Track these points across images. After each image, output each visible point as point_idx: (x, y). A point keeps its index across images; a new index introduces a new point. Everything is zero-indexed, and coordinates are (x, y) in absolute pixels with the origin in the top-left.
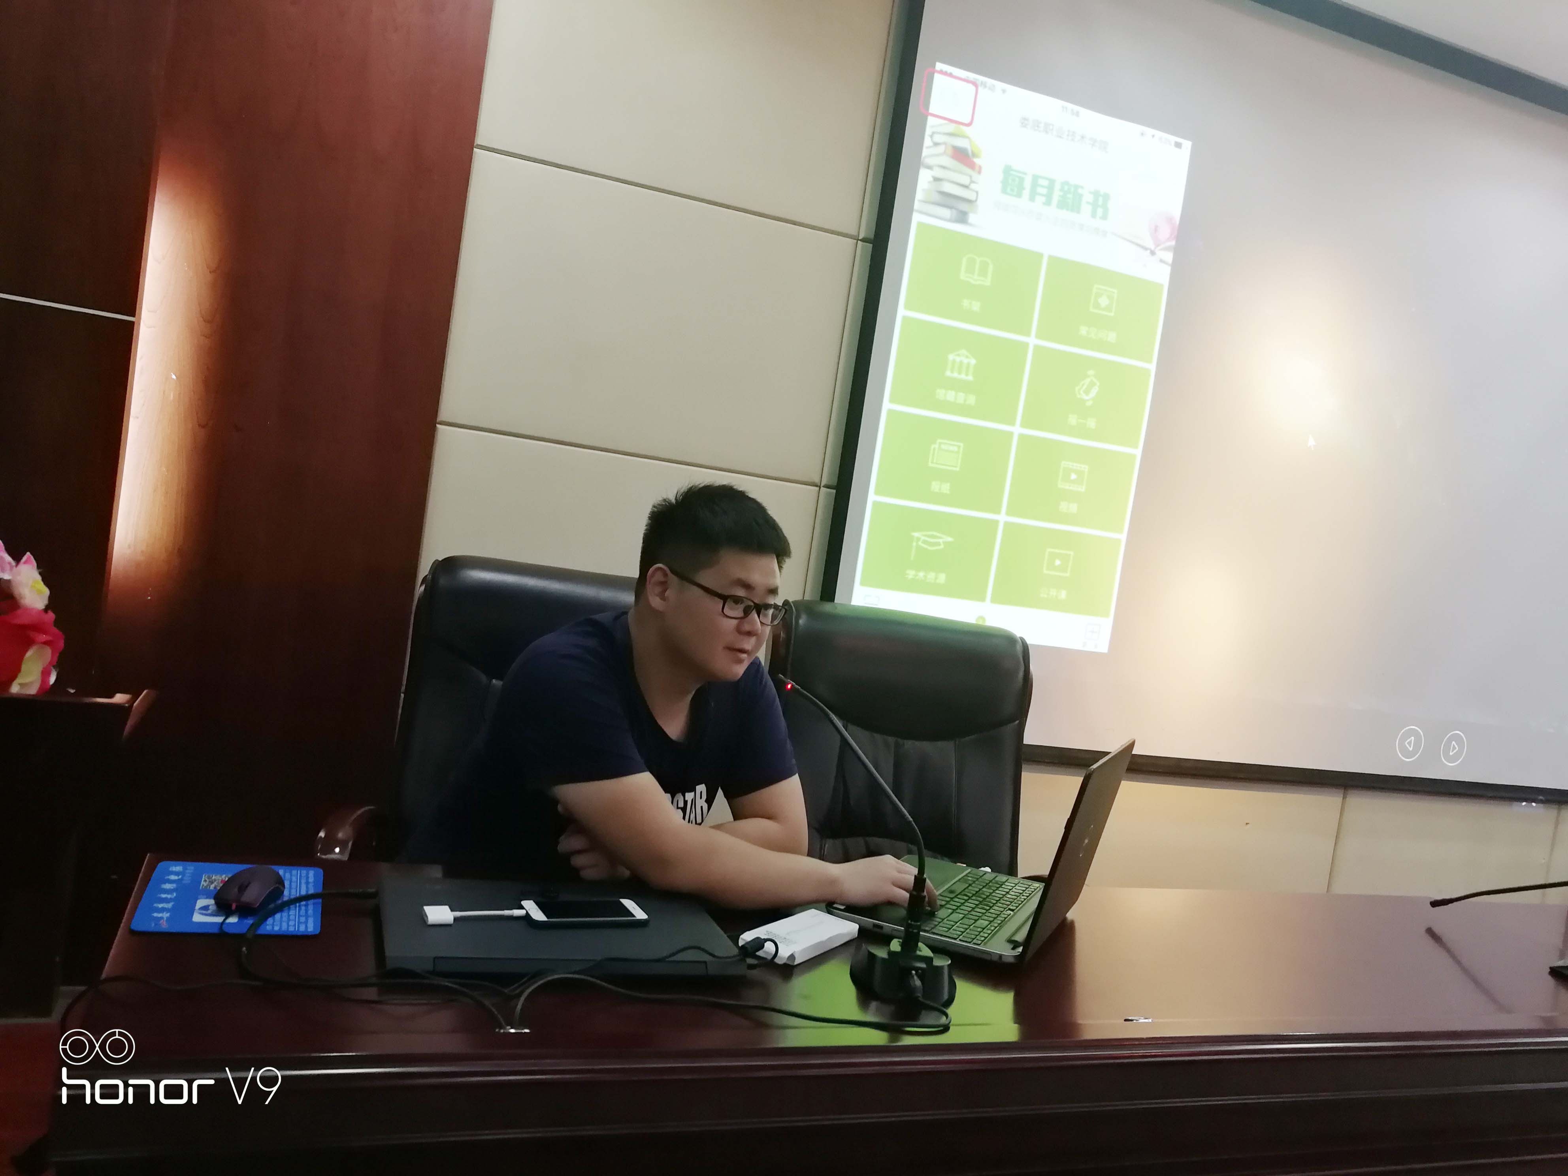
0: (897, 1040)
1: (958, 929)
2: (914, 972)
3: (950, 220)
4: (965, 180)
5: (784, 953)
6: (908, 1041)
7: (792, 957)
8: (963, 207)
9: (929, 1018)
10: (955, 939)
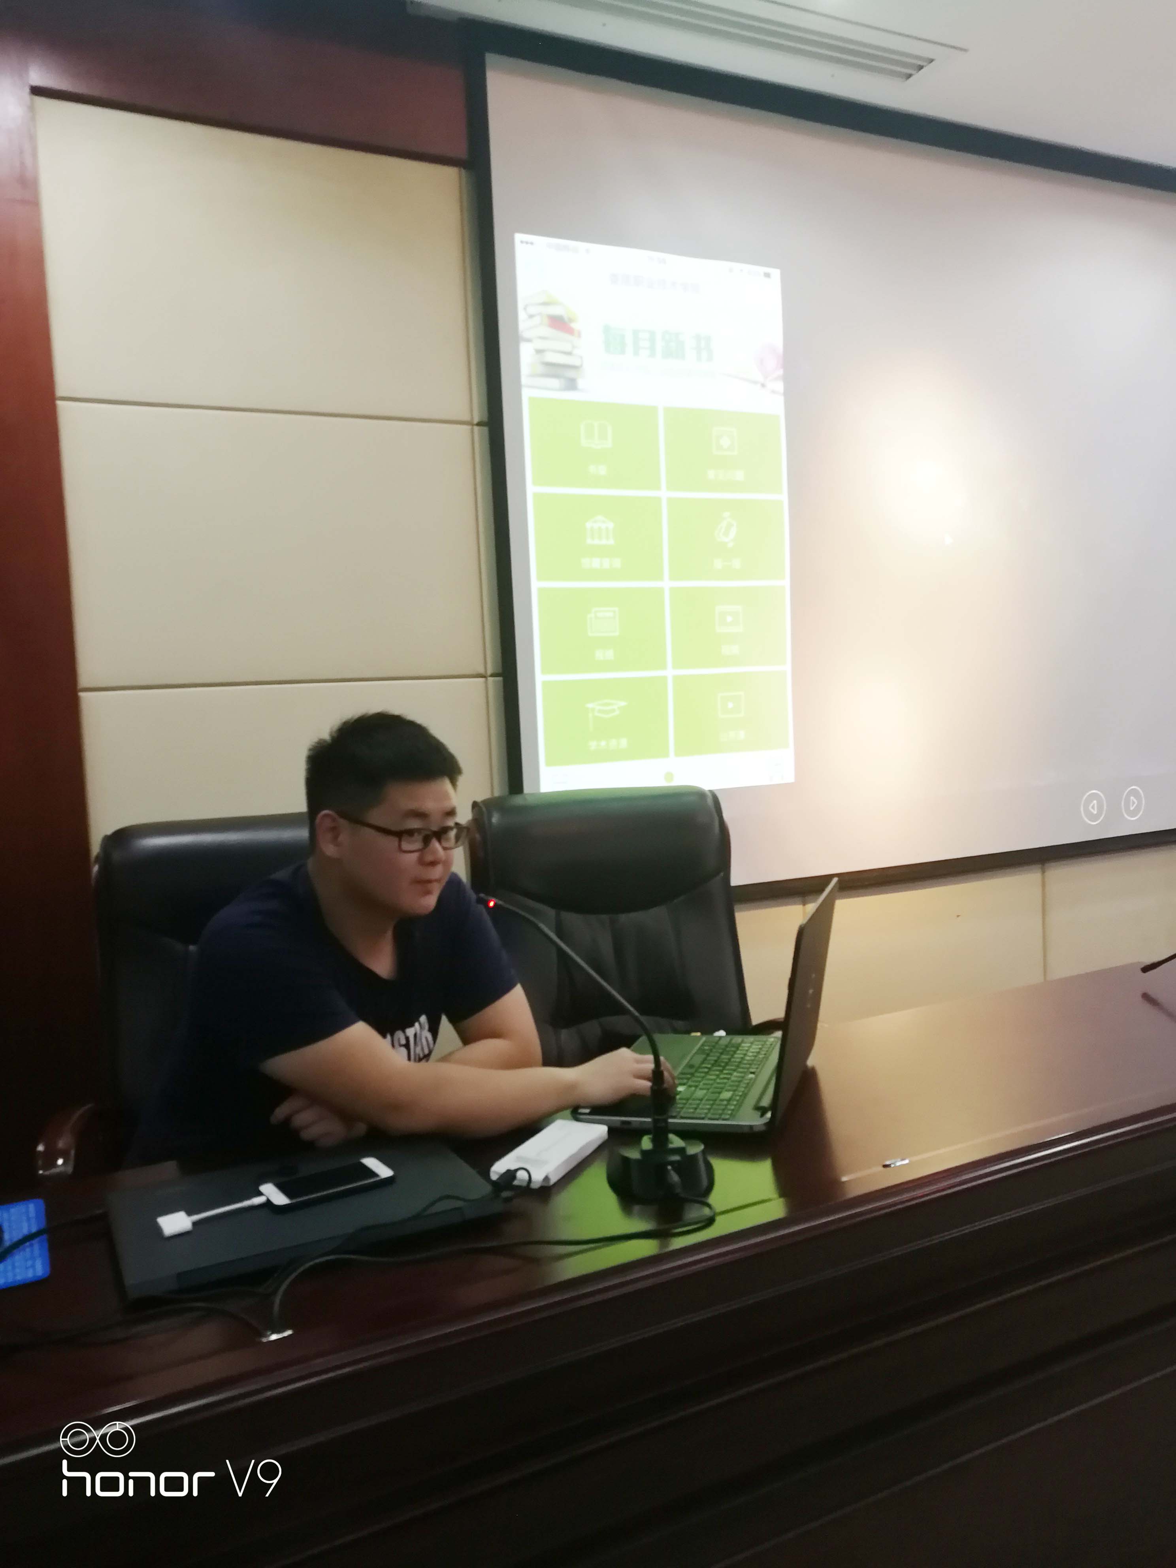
0: (667, 1246)
1: (704, 1107)
2: (669, 1167)
3: (561, 390)
4: (567, 347)
5: (538, 1177)
6: (678, 1243)
7: (547, 1178)
8: (571, 374)
9: (694, 1212)
10: (703, 1119)
